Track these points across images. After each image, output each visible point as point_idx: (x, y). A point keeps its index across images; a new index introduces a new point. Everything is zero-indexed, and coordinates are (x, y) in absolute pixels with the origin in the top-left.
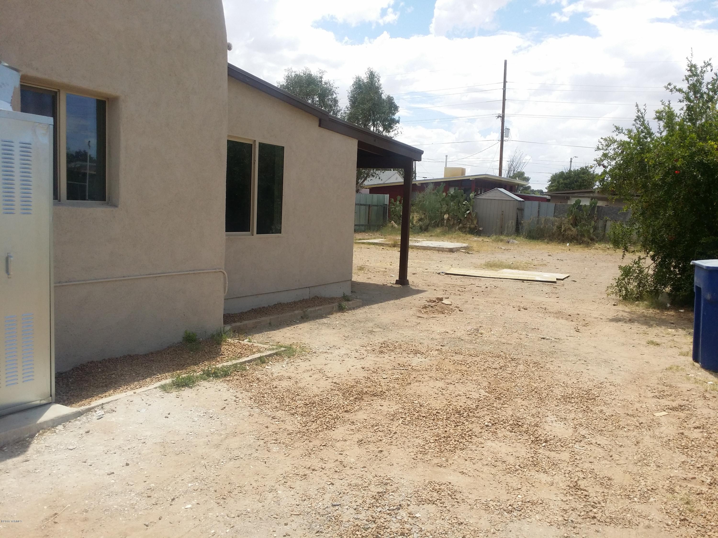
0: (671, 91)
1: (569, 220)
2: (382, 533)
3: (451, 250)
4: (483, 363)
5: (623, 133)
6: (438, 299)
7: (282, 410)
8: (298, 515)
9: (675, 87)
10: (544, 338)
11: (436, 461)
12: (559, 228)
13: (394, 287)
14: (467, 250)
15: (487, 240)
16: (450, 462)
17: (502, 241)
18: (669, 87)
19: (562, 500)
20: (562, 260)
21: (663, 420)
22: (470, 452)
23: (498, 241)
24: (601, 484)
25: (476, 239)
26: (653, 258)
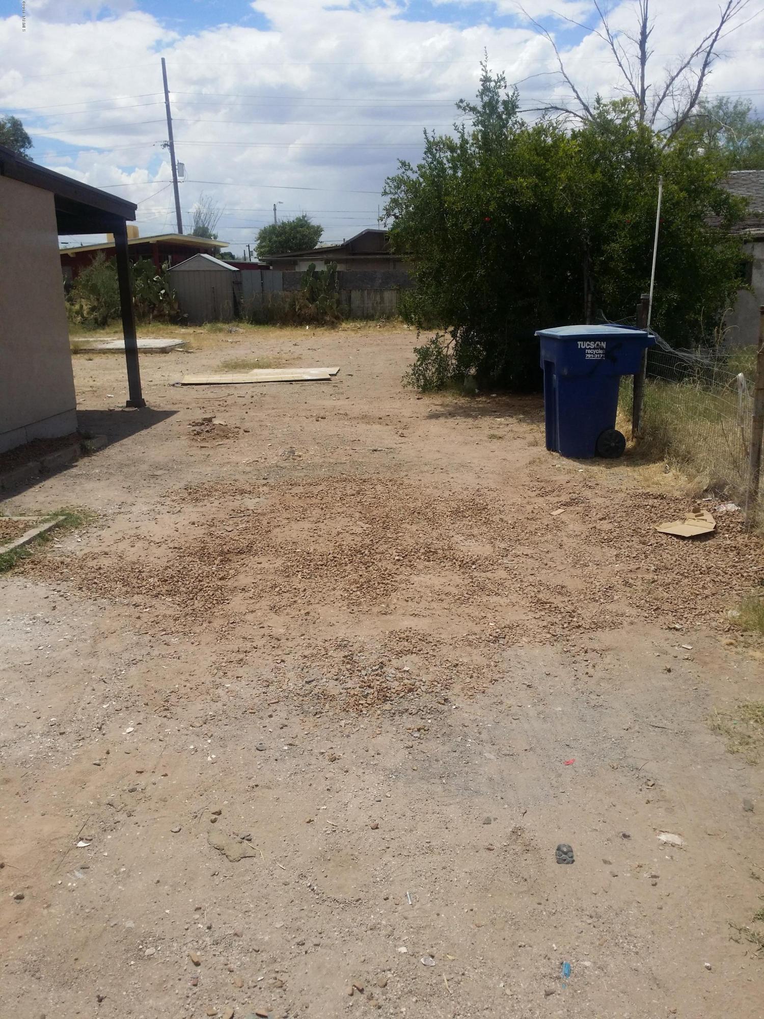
0: (464, 109)
1: (303, 293)
2: (389, 695)
3: (164, 351)
4: (333, 492)
5: (412, 170)
6: (205, 419)
7: (138, 594)
8: (277, 702)
9: (468, 105)
10: (376, 450)
11: (375, 610)
12: (293, 305)
13: (128, 412)
14: (185, 348)
15: (201, 331)
16: (392, 607)
17: (221, 330)
18: (461, 104)
19: (535, 618)
20: (315, 350)
21: (564, 518)
22: (404, 592)
23: (215, 332)
24: (559, 593)
25: (183, 330)
26: (454, 335)
